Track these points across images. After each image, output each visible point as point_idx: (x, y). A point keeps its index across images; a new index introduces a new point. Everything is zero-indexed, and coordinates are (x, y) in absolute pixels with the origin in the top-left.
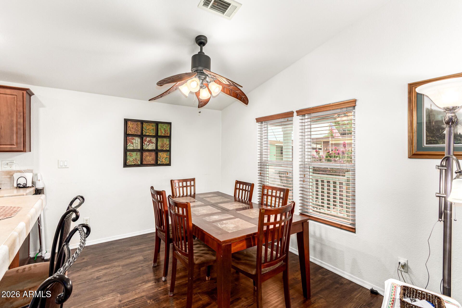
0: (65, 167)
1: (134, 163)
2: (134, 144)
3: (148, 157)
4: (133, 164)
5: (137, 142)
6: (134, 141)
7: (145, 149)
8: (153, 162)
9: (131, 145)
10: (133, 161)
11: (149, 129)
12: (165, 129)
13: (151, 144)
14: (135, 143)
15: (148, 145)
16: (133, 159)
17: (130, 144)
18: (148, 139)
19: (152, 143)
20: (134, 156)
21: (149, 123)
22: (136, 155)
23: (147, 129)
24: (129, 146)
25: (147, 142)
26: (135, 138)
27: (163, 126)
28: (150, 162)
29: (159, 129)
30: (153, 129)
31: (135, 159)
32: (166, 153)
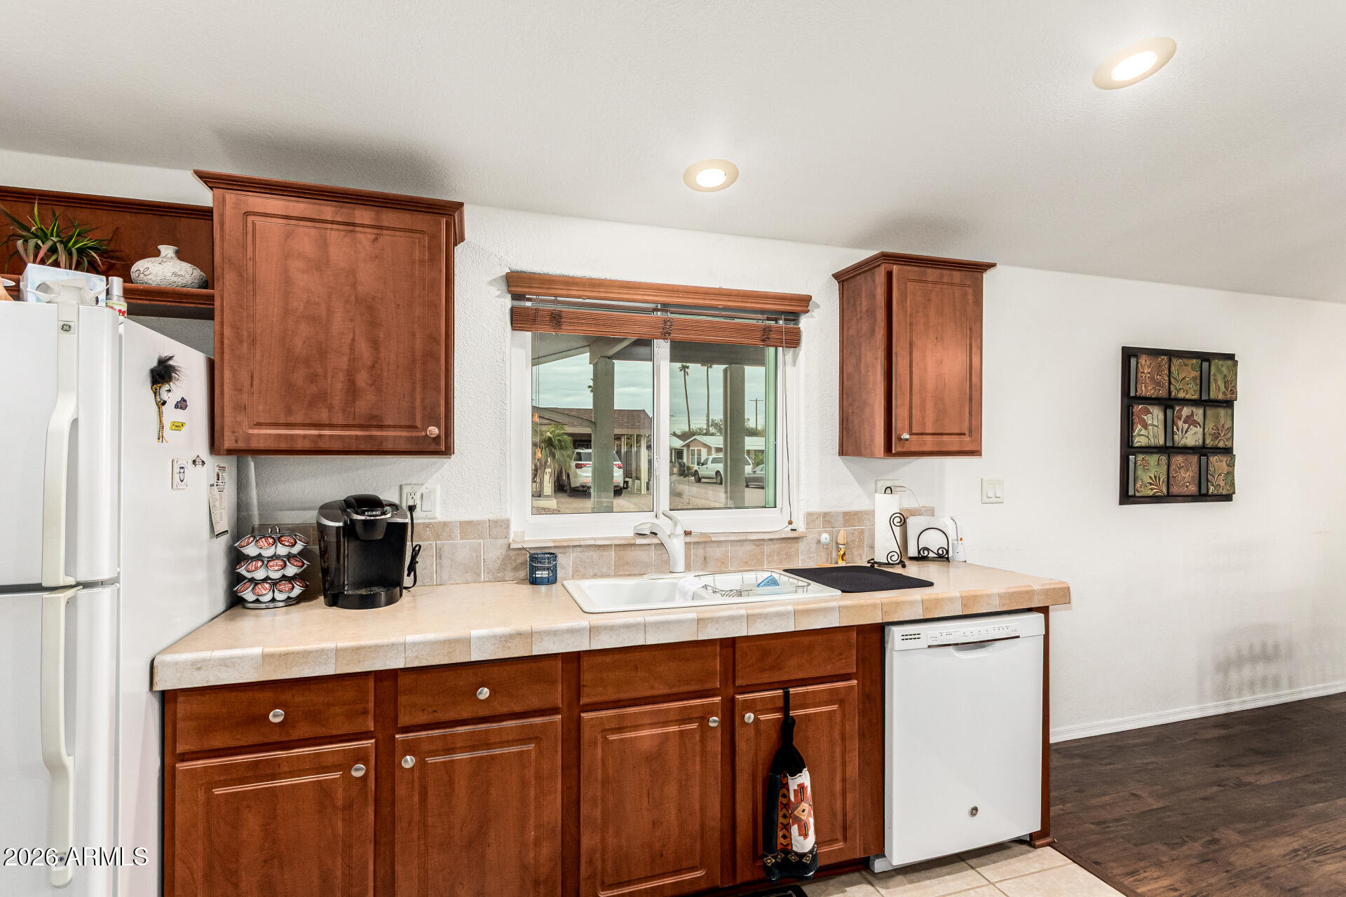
0: (996, 500)
1: (1152, 489)
2: (1150, 428)
3: (1182, 472)
4: (1151, 494)
5: (1155, 423)
6: (1148, 418)
7: (1179, 445)
8: (1193, 489)
9: (1144, 432)
10: (1151, 484)
11: (1184, 378)
12: (1225, 376)
13: (1193, 429)
14: (1153, 425)
15: (1186, 433)
16: (1151, 478)
17: (1140, 430)
18: (1186, 411)
19: (1195, 423)
20: (1151, 468)
21: (1185, 360)
22: (1158, 463)
23: (1181, 377)
24: (1139, 435)
25: (1185, 422)
26: (1151, 408)
27: (1222, 365)
28: (1187, 486)
29: (1212, 379)
30: (1194, 379)
31: (1155, 477)
32: (1226, 459)
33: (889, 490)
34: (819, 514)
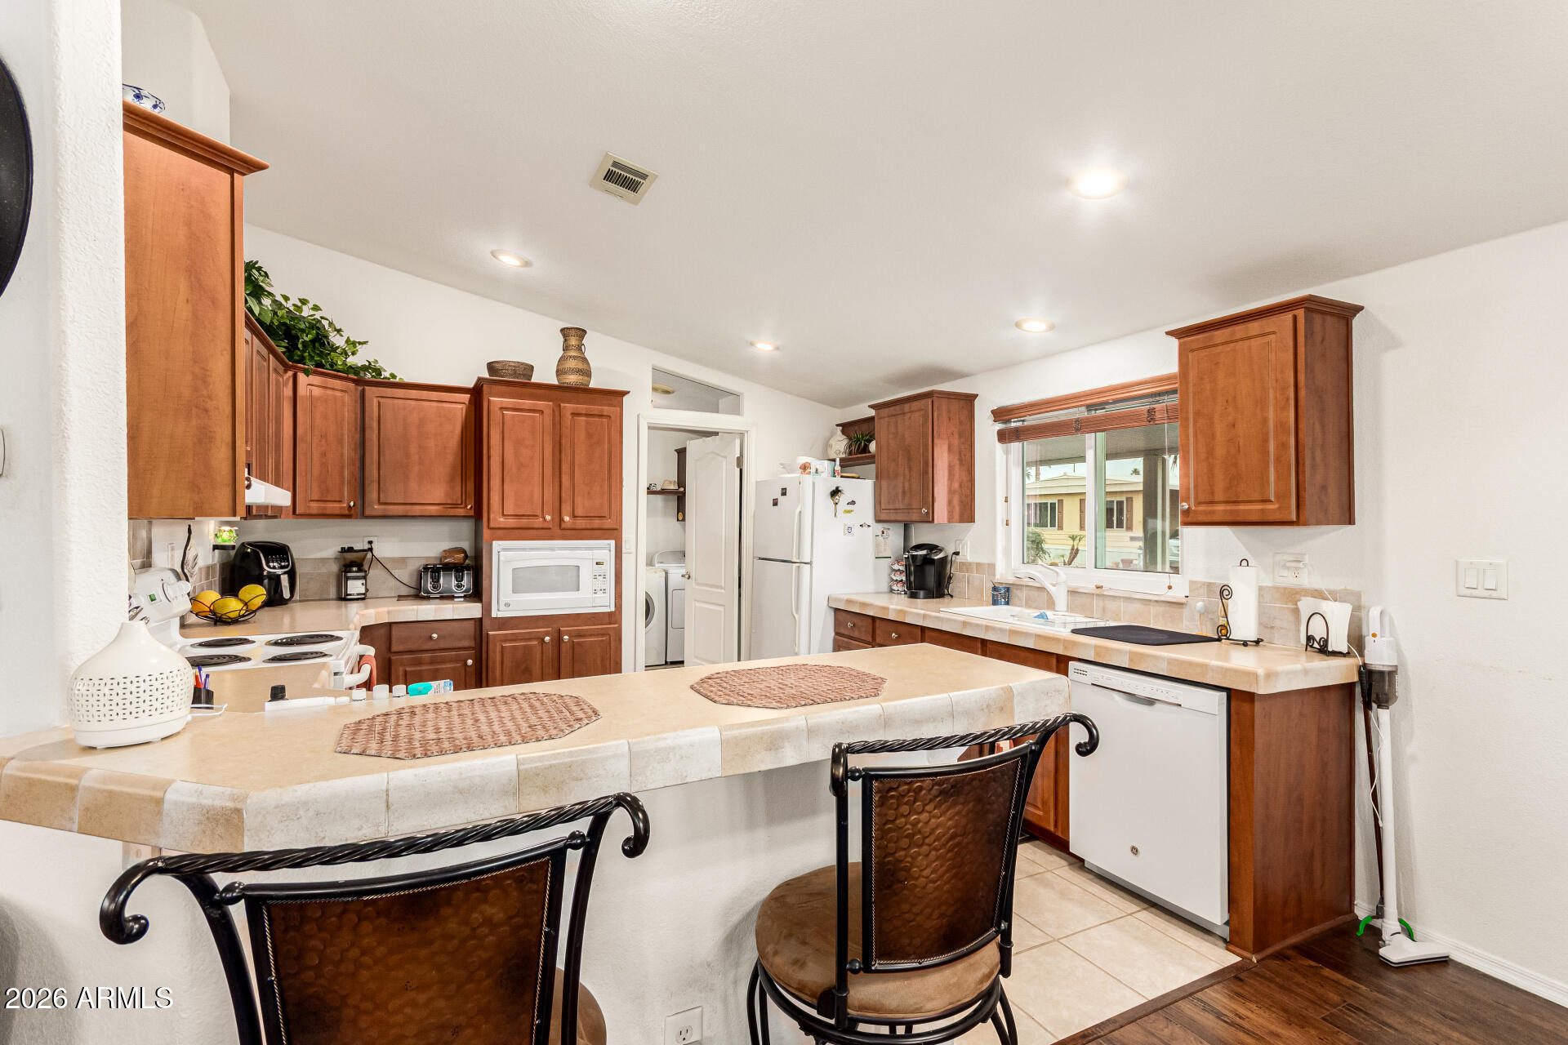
0: (1485, 594)
33: (1244, 563)
34: (1204, 583)
